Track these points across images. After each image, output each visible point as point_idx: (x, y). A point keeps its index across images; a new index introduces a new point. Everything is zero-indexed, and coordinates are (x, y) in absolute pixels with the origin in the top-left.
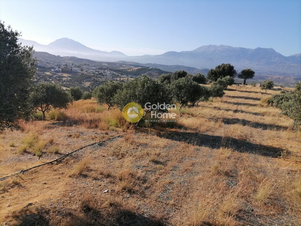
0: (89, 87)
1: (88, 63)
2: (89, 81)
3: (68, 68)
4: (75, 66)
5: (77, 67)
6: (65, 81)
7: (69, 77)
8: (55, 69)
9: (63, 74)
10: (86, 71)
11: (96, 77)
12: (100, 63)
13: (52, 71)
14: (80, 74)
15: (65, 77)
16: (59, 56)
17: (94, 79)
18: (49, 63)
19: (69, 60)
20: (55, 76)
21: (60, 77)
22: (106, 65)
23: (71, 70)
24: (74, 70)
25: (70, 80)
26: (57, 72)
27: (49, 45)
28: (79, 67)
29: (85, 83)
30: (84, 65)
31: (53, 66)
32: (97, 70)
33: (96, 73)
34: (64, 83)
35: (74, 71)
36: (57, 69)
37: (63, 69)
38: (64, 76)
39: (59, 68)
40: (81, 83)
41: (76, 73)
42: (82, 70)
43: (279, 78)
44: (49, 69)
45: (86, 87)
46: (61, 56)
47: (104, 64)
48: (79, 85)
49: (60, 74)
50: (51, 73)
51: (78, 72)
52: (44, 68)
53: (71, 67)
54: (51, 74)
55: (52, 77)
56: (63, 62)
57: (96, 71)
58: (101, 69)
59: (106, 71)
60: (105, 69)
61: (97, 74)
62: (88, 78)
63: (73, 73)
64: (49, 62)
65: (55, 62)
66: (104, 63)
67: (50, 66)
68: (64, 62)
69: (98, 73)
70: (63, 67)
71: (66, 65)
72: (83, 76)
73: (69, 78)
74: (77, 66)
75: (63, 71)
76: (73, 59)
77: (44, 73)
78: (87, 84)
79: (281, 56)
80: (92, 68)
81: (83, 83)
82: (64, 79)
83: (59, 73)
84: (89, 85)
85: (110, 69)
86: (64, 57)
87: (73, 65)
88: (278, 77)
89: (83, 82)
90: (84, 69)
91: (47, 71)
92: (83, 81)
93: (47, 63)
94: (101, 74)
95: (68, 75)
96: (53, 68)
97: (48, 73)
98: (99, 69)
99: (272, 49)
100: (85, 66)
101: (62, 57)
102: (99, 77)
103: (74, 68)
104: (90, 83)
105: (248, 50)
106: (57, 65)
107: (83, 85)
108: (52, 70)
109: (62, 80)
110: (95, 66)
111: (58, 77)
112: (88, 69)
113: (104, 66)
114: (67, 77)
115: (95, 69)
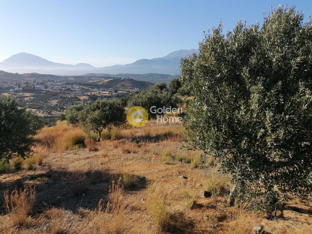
0: (57, 105)
1: (52, 78)
2: (56, 99)
3: (30, 87)
4: (38, 83)
5: (40, 84)
6: (27, 101)
7: (31, 96)
8: (14, 88)
9: (24, 94)
10: (52, 88)
11: (64, 93)
12: (66, 78)
13: (11, 92)
14: (45, 92)
15: (27, 97)
16: (17, 73)
17: (61, 96)
18: (6, 83)
19: (29, 77)
21: (21, 98)
22: (73, 79)
23: (34, 88)
24: (37, 87)
25: (34, 99)
26: (17, 92)
27: (3, 62)
28: (42, 84)
29: (51, 101)
30: (48, 81)
31: (11, 85)
33: (63, 89)
34: (27, 104)
35: (37, 89)
36: (17, 88)
37: (24, 88)
38: (26, 95)
39: (19, 87)
40: (47, 102)
41: (39, 91)
42: (46, 87)
44: (7, 89)
45: (52, 105)
46: (20, 73)
47: (70, 79)
48: (44, 104)
49: (21, 94)
50: (9, 94)
51: (42, 90)
52: (1, 88)
53: (33, 85)
56: (22, 81)
57: (63, 87)
58: (68, 84)
59: (74, 86)
60: (73, 84)
61: (64, 90)
62: (54, 95)
63: (36, 91)
64: (6, 81)
65: (13, 81)
66: (70, 77)
67: (7, 86)
68: (24, 80)
69: (65, 89)
70: (23, 85)
71: (27, 83)
72: (48, 93)
73: (32, 98)
74: (39, 83)
75: (24, 91)
76: (33, 75)
78: (54, 102)
80: (58, 84)
81: (49, 102)
82: (26, 99)
83: (19, 93)
84: (56, 104)
85: (78, 84)
86: (22, 75)
87: (35, 82)
89: (49, 101)
90: (48, 86)
91: (4, 92)
92: (49, 100)
93: (3, 82)
94: (68, 89)
95: (31, 94)
96: (11, 87)
97: (6, 94)
98: (66, 85)
100: (49, 82)
101: (21, 75)
102: (67, 94)
104: (57, 101)
106: (17, 84)
107: (49, 104)
108: (11, 90)
109: (24, 100)
110: (60, 82)
111: (19, 98)
112: (53, 85)
113: (71, 80)
114: (29, 97)
115: (61, 85)
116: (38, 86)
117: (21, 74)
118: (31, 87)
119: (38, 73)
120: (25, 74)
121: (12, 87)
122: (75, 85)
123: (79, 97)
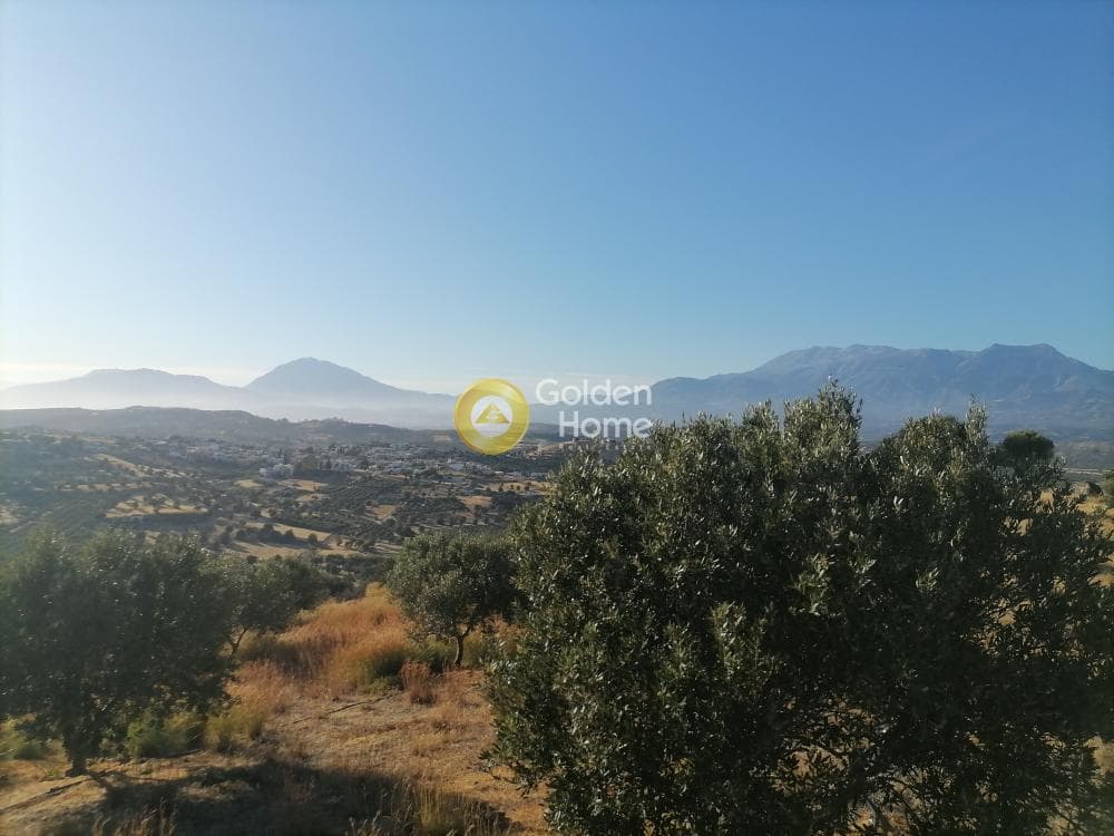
0: (391, 522)
1: (386, 437)
2: (391, 502)
3: (316, 461)
4: (341, 451)
5: (348, 454)
6: (305, 508)
7: (318, 491)
8: (272, 466)
9: (300, 483)
10: (380, 468)
11: (416, 485)
12: (427, 435)
13: (262, 476)
14: (360, 477)
15: (306, 492)
16: (285, 420)
17: (408, 495)
18: (252, 448)
19: (317, 431)
20: (271, 492)
21: (288, 495)
22: (449, 439)
23: (329, 465)
24: (337, 465)
25: (325, 502)
26: (280, 476)
27: (250, 385)
28: (353, 453)
29: (376, 510)
30: (372, 446)
31: (265, 456)
32: (418, 461)
33: (416, 470)
34: (305, 514)
35: (336, 469)
36: (279, 466)
37: (299, 466)
38: (303, 488)
39: (286, 462)
40: (362, 511)
41: (342, 476)
42: (365, 464)
43: (1096, 451)
44: (251, 469)
45: (379, 522)
46: (293, 420)
47: (437, 439)
48: (354, 518)
49: (289, 483)
50: (257, 482)
51: (350, 474)
52: (236, 465)
53: (326, 457)
54: (256, 485)
55: (260, 497)
56: (298, 442)
57: (415, 465)
58: (431, 454)
59: (450, 461)
60: (445, 456)
61: (417, 475)
62: (386, 491)
63: (334, 477)
64: (251, 443)
65: (271, 443)
66: (439, 433)
67: (253, 458)
68: (303, 441)
69: (420, 471)
70: (298, 457)
71: (310, 450)
72: (369, 484)
73: (320, 496)
74: (346, 450)
75: (300, 473)
76: (332, 426)
77: (232, 484)
78: (385, 513)
79: (1085, 369)
80: (400, 453)
81: (369, 512)
82: (302, 499)
83: (285, 479)
84: (390, 517)
85: (461, 455)
86: (298, 424)
87: (332, 447)
88: (1092, 445)
89: (368, 508)
90: (371, 460)
91: (243, 477)
92: (369, 504)
93: (243, 447)
94: (432, 473)
95: (318, 485)
96: (263, 463)
97: (247, 484)
98: (425, 457)
99: (1048, 349)
100: (374, 449)
101: (294, 425)
102: (426, 486)
103: (338, 457)
104: (392, 509)
105: (958, 357)
106: (280, 454)
107: (369, 518)
108: (262, 470)
109: (297, 504)
110: (408, 448)
111: (282, 495)
112: (386, 458)
113: (438, 444)
114: (312, 493)
115: (409, 459)
116: (340, 461)
117: (296, 421)
118: (321, 463)
119: (345, 420)
120: (306, 422)
121: (265, 460)
122: (452, 458)
123: (461, 498)
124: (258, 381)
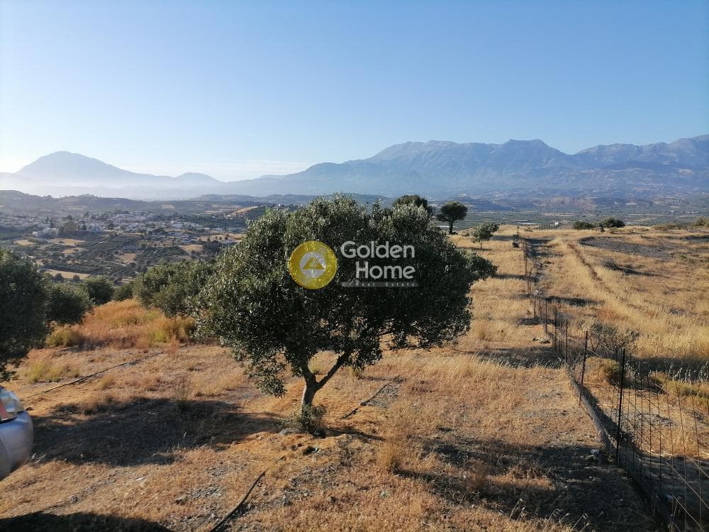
0: (133, 265)
1: (125, 206)
2: (133, 251)
3: (75, 225)
4: (93, 218)
5: (98, 220)
6: (69, 257)
7: (78, 246)
8: (41, 229)
9: (64, 240)
10: (123, 228)
11: (149, 239)
12: (156, 204)
13: (35, 237)
14: (108, 235)
15: (69, 247)
16: (49, 197)
17: (144, 246)
18: (25, 217)
19: (75, 204)
20: (43, 247)
21: (56, 249)
22: (172, 207)
23: (84, 228)
24: (91, 227)
25: (84, 253)
26: (48, 236)
27: (21, 171)
28: (102, 219)
29: (120, 257)
30: (116, 214)
31: (35, 223)
32: (150, 223)
33: (149, 229)
34: (69, 262)
35: (91, 230)
36: (47, 230)
37: (62, 229)
38: (68, 244)
39: (52, 226)
40: (111, 258)
41: (95, 235)
42: (111, 226)
43: (563, 202)
44: (26, 232)
45: (124, 265)
46: (56, 196)
47: (164, 207)
48: (106, 263)
49: (56, 241)
50: (31, 241)
51: (101, 233)
52: (12, 230)
53: (83, 222)
54: (31, 243)
55: (35, 252)
56: (61, 212)
57: (147, 226)
58: (159, 218)
59: (173, 222)
60: (169, 219)
61: (150, 233)
62: (128, 243)
63: (89, 236)
64: (25, 214)
65: (40, 214)
66: (167, 203)
67: (27, 224)
68: (64, 211)
69: (152, 230)
70: (61, 223)
71: (70, 218)
72: (115, 239)
73: (80, 249)
74: (97, 217)
75: (63, 234)
76: (85, 200)
77: (12, 243)
78: (128, 259)
79: (558, 154)
80: (137, 218)
81: (116, 258)
82: (67, 252)
83: (53, 238)
84: (132, 261)
85: (181, 217)
86: (61, 199)
87: (87, 215)
88: (561, 200)
89: (116, 256)
90: (116, 223)
91: (20, 238)
92: (116, 253)
93: (18, 217)
94: (159, 230)
95: (77, 241)
96: (35, 228)
97: (24, 243)
98: (155, 220)
99: (539, 142)
100: (118, 216)
101: (57, 200)
102: (157, 239)
103: (91, 222)
104: (133, 256)
105: (490, 147)
106: (47, 220)
107: (117, 262)
108: (34, 233)
109: (63, 255)
110: (142, 214)
111: (52, 249)
112: (127, 222)
113: (165, 210)
114: (74, 247)
115: (144, 222)
116: (93, 225)
117: (58, 197)
118: (79, 227)
119: (95, 196)
120: (66, 197)
121: (36, 226)
122: (175, 220)
123: (183, 247)
124: (26, 169)
